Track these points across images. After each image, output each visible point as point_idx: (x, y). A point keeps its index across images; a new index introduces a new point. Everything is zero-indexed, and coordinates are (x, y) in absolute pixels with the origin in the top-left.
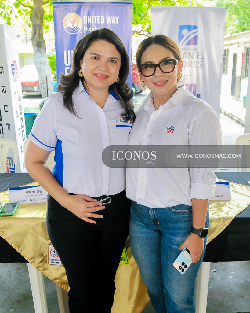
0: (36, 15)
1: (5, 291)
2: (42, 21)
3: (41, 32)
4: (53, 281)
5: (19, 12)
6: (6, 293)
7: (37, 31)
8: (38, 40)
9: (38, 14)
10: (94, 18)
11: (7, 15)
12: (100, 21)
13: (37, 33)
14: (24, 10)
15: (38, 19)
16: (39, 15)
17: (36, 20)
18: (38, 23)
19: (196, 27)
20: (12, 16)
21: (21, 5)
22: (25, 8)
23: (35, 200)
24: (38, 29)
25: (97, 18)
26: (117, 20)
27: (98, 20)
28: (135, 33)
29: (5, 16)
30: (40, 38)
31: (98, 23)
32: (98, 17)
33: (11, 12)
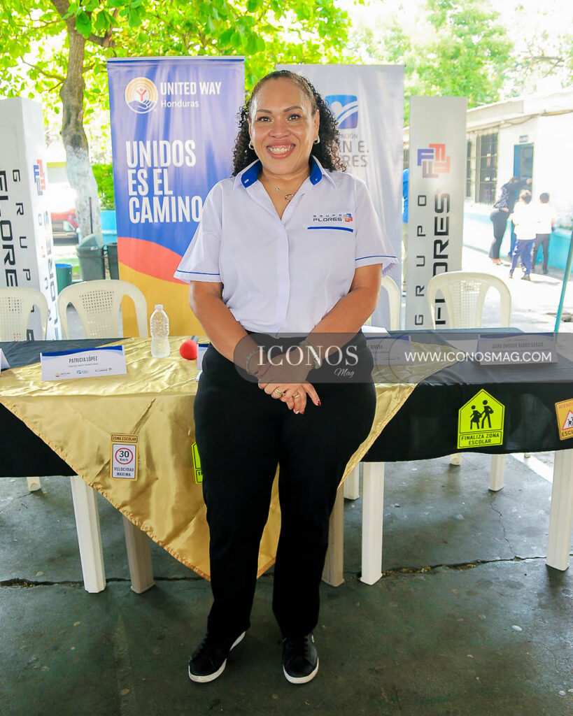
0: (71, 90)
1: (27, 545)
2: (81, 101)
3: (79, 119)
4: (119, 509)
5: (37, 86)
6: (28, 548)
7: (73, 118)
8: (75, 132)
9: (75, 86)
10: (179, 86)
11: (15, 93)
12: (188, 91)
13: (72, 121)
15: (73, 95)
16: (77, 89)
17: (71, 98)
18: (74, 102)
19: (354, 99)
21: (40, 74)
22: (48, 80)
23: (85, 372)
24: (74, 114)
25: (183, 86)
26: (218, 88)
27: (186, 88)
29: (11, 95)
30: (77, 130)
31: (186, 93)
32: (186, 84)
33: (23, 87)
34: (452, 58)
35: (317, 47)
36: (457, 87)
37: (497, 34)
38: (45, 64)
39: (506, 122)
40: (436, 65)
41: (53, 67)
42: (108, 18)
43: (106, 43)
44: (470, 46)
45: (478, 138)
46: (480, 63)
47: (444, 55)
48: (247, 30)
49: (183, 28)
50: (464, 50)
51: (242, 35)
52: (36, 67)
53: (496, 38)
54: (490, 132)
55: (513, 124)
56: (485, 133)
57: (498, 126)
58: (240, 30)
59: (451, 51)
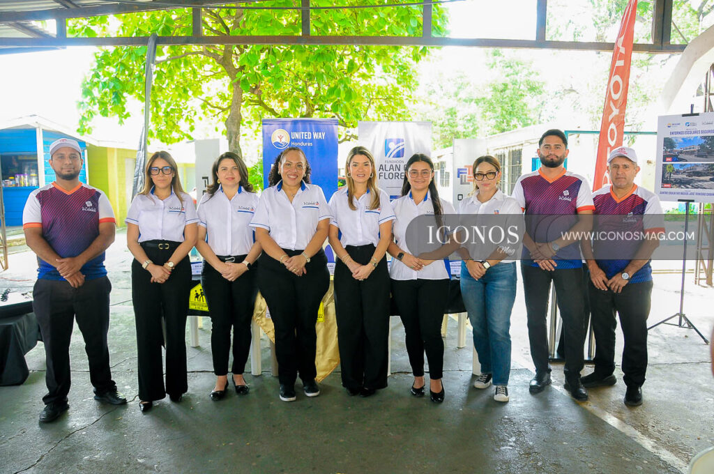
0: (232, 121)
2: (238, 128)
3: (237, 140)
5: (204, 113)
7: (233, 139)
8: (234, 148)
10: (301, 134)
11: (189, 118)
12: (307, 137)
13: (232, 141)
14: (210, 111)
15: (234, 125)
16: (236, 121)
17: (232, 126)
18: (234, 129)
19: (402, 141)
20: (196, 118)
21: (208, 106)
22: (212, 109)
24: (234, 136)
26: (323, 136)
27: (305, 135)
28: (352, 138)
29: (187, 119)
30: (236, 147)
31: (305, 138)
33: (195, 114)
34: (502, 91)
35: (397, 89)
36: (504, 112)
37: (533, 75)
38: (211, 98)
39: (527, 142)
40: (489, 97)
41: (216, 101)
42: (258, 77)
43: (256, 92)
44: (514, 83)
45: (509, 152)
46: (522, 95)
47: (495, 89)
48: (345, 86)
49: (306, 77)
50: (510, 86)
51: (342, 90)
52: (205, 101)
53: (533, 78)
54: (517, 148)
55: (531, 143)
56: (514, 149)
57: (522, 144)
58: (341, 87)
59: (501, 87)
